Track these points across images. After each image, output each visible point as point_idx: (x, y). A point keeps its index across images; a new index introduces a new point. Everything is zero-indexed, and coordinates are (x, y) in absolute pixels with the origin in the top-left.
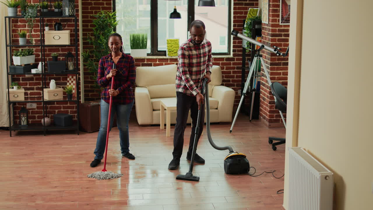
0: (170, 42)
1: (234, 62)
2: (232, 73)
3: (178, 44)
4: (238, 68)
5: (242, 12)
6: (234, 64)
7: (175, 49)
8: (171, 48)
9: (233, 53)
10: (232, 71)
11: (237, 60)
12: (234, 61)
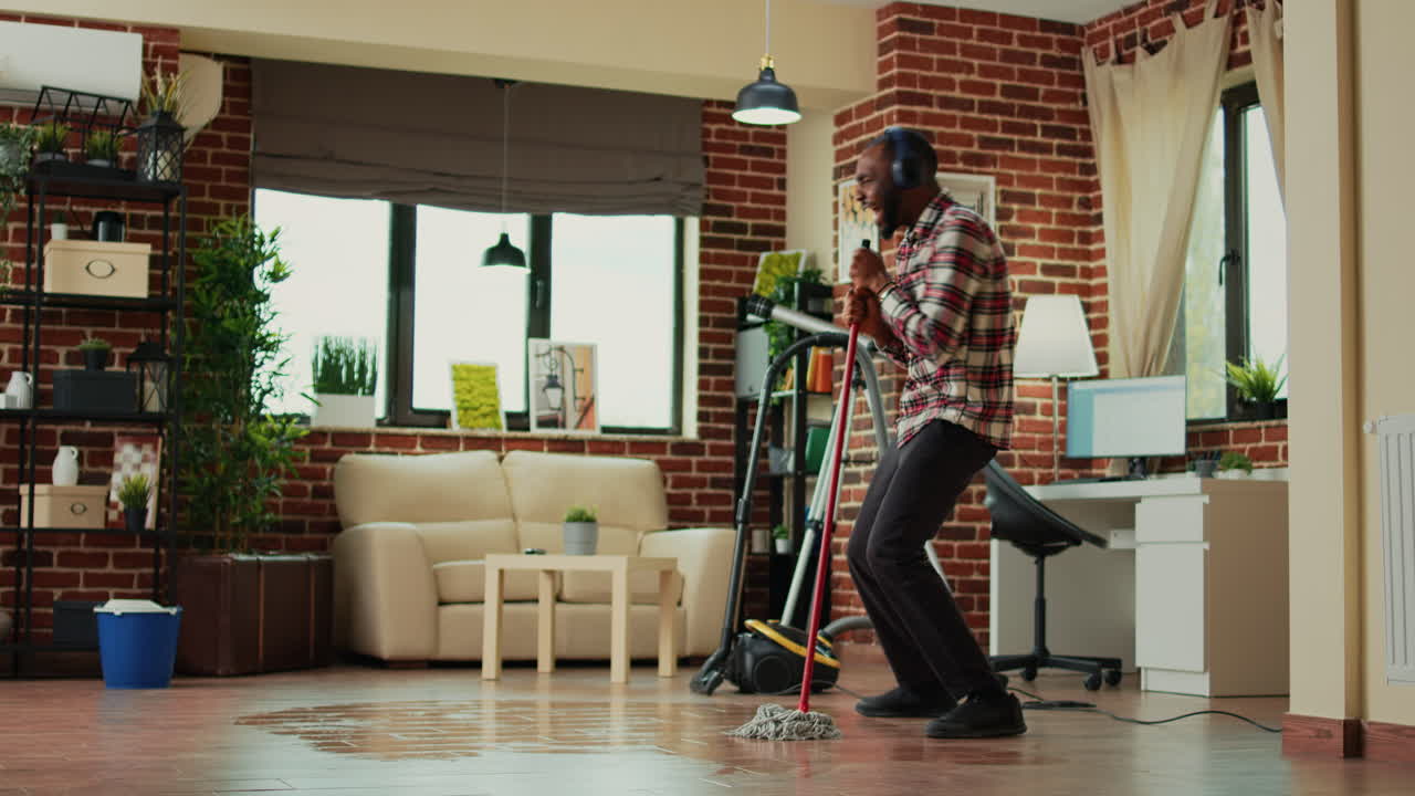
0: (464, 375)
1: (701, 459)
2: (694, 501)
3: (494, 384)
4: (715, 483)
5: (730, 273)
6: (702, 467)
7: (483, 400)
8: (468, 397)
9: (700, 424)
10: (694, 492)
11: (715, 450)
12: (702, 453)
